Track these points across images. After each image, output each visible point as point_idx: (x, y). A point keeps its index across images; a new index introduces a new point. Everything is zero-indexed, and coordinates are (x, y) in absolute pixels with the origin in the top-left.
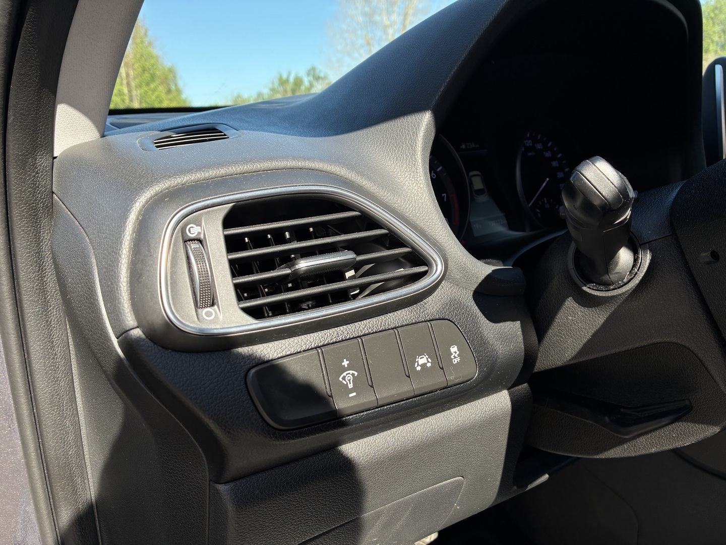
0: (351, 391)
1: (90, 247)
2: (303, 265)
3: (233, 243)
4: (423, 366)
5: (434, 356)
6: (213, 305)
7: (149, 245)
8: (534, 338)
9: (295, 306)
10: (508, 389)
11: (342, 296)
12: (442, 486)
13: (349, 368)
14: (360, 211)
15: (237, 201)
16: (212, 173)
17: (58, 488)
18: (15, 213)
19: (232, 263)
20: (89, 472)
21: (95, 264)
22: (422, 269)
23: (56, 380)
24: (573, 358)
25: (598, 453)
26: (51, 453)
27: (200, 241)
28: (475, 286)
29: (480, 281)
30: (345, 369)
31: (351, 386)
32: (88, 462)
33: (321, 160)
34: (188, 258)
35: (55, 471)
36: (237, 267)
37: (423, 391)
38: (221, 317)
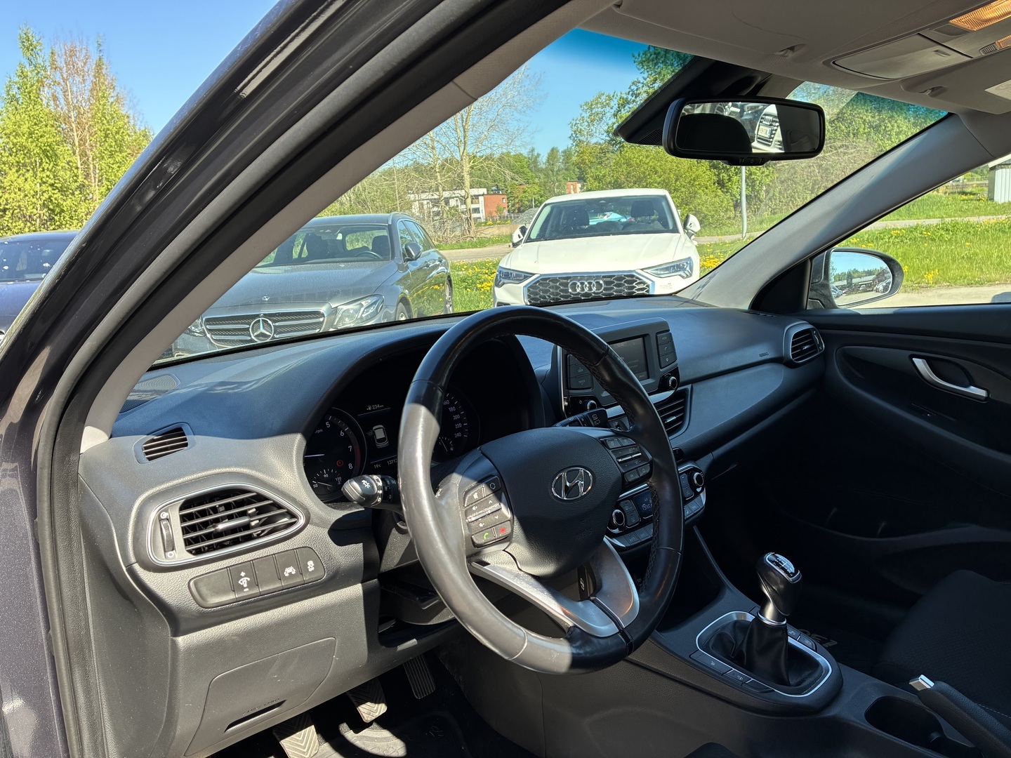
0: (246, 588)
1: (111, 522)
2: (221, 527)
3: (184, 518)
4: (290, 574)
5: (297, 567)
6: (173, 550)
7: (142, 525)
8: (375, 552)
9: (221, 546)
10: (362, 583)
11: (249, 538)
12: (319, 643)
13: (245, 576)
14: (256, 492)
15: (187, 498)
16: (175, 482)
17: (73, 655)
18: (56, 488)
19: (183, 528)
20: (93, 646)
21: (114, 531)
22: (293, 520)
23: (75, 587)
24: (398, 564)
25: (428, 622)
26: (70, 633)
27: (168, 519)
28: (330, 526)
29: (332, 523)
30: (242, 577)
31: (245, 585)
32: (92, 639)
33: (236, 466)
34: (161, 528)
35: (71, 645)
36: (185, 531)
37: (288, 587)
38: (177, 556)
